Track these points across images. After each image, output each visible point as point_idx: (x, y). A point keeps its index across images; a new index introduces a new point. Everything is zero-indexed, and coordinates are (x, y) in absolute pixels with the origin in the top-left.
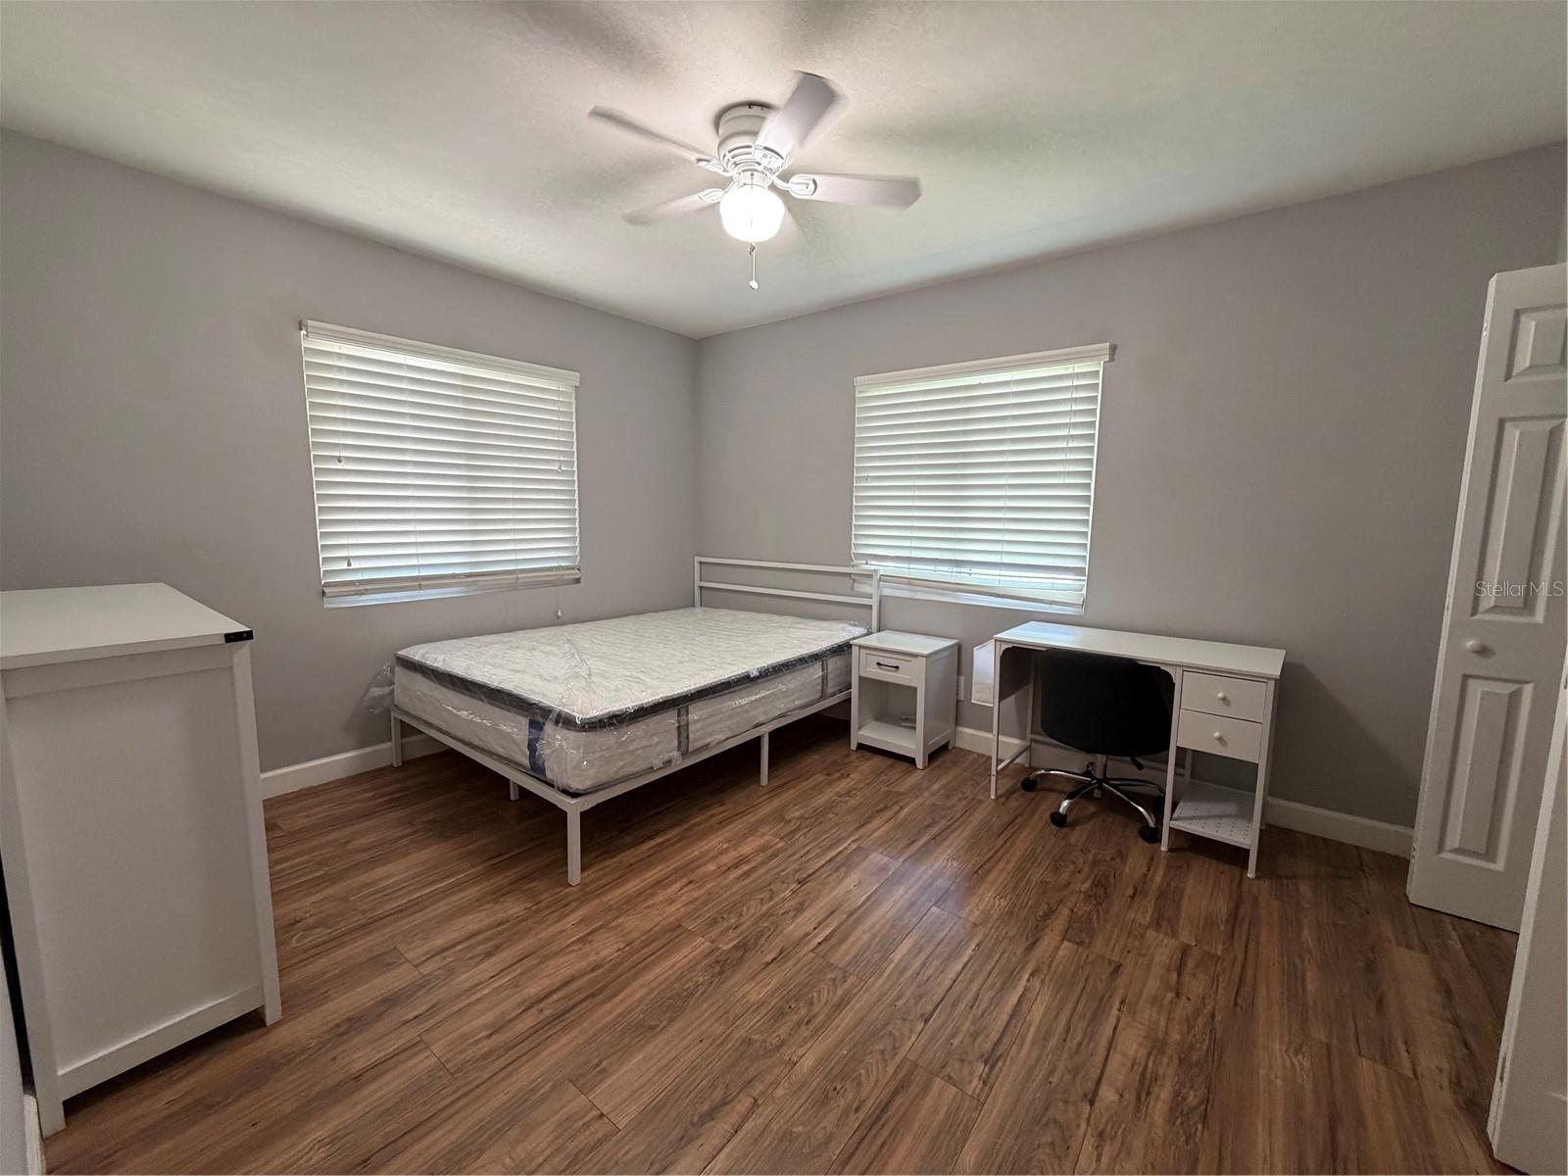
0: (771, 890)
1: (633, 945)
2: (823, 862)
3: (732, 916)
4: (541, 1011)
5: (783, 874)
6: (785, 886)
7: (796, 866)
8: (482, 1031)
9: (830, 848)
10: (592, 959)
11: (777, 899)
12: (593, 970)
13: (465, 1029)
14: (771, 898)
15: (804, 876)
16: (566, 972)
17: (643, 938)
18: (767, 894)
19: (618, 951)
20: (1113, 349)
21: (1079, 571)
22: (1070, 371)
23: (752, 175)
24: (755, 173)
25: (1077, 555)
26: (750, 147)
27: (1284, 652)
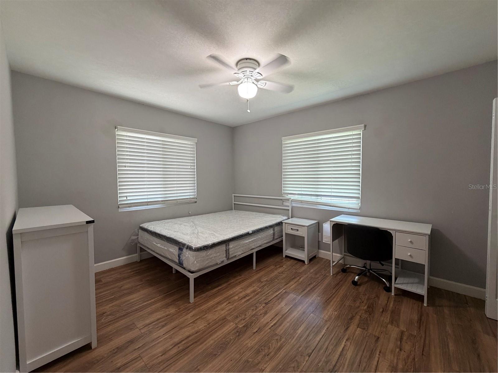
0: (256, 306)
1: (210, 324)
2: (273, 297)
3: (243, 315)
4: (179, 347)
5: (260, 300)
6: (260, 305)
7: (264, 298)
8: (159, 354)
9: (276, 292)
10: (196, 329)
11: (258, 310)
12: (196, 333)
13: (155, 352)
14: (256, 309)
15: (267, 302)
16: (187, 334)
17: (213, 322)
18: (254, 308)
19: (205, 326)
20: (365, 126)
21: (358, 198)
22: (351, 134)
23: (247, 79)
24: (248, 78)
25: (357, 193)
26: (247, 71)
27: (432, 225)
